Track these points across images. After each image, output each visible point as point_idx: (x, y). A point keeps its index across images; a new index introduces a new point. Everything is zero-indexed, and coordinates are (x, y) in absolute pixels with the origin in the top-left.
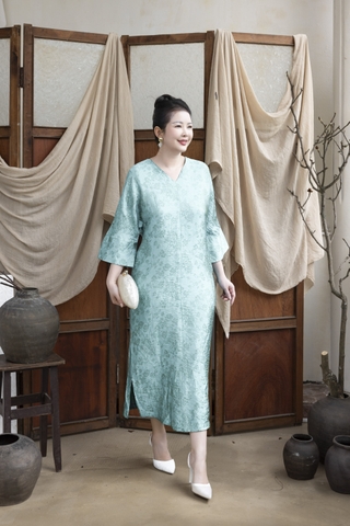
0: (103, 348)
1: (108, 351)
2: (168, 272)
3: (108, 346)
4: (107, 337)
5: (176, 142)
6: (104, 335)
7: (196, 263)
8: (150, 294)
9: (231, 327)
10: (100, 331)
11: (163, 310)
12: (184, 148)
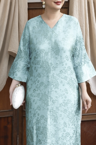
0: (10, 126)
1: (12, 128)
2: (42, 88)
3: (12, 125)
4: (12, 121)
5: (53, 3)
6: (10, 119)
7: (61, 82)
8: (32, 101)
9: (82, 118)
10: (8, 117)
11: (39, 112)
12: (60, 7)
